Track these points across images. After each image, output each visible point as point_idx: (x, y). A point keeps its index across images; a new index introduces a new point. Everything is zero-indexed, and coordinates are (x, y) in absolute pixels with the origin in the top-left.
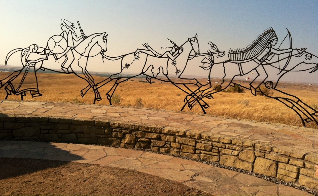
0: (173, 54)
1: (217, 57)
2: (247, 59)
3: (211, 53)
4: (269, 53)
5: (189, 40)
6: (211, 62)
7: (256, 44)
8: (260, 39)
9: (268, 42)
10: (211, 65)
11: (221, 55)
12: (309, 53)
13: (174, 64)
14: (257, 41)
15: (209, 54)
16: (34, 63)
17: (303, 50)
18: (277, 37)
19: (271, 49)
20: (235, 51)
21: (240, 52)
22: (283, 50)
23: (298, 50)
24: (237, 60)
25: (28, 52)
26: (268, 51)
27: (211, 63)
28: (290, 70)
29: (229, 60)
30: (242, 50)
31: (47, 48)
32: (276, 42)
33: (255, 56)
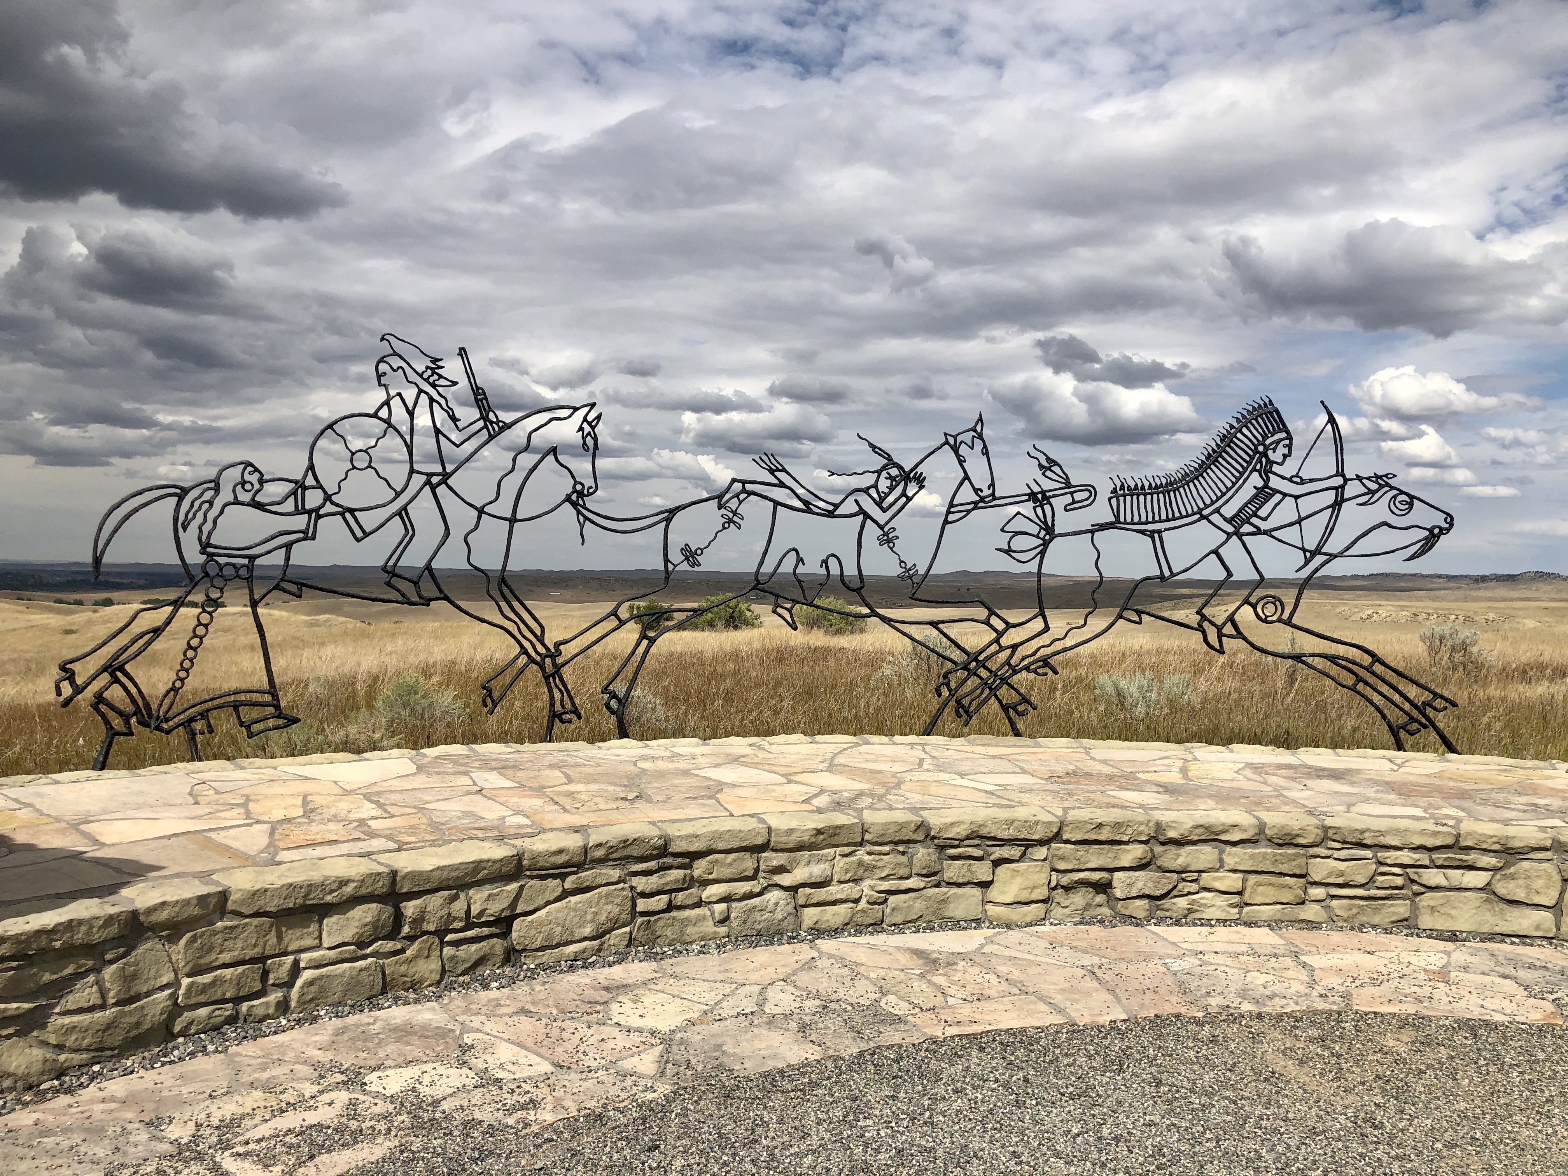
0: (883, 499)
1: (1066, 510)
2: (1181, 517)
3: (1043, 492)
4: (1264, 494)
5: (951, 440)
6: (1041, 528)
7: (1212, 459)
8: (1227, 440)
9: (1256, 452)
10: (1041, 542)
11: (1082, 501)
12: (1402, 492)
13: (887, 539)
14: (1217, 445)
15: (1032, 496)
16: (246, 561)
17: (1382, 481)
18: (1288, 432)
19: (1268, 478)
20: (1136, 485)
21: (1156, 489)
22: (1311, 481)
23: (1364, 481)
24: (1143, 519)
25: (211, 503)
26: (1260, 484)
27: (1043, 533)
28: (1340, 555)
29: (1113, 519)
30: (1164, 483)
31: (310, 481)
32: (1286, 451)
33: (1213, 503)
